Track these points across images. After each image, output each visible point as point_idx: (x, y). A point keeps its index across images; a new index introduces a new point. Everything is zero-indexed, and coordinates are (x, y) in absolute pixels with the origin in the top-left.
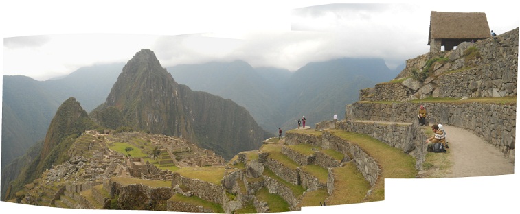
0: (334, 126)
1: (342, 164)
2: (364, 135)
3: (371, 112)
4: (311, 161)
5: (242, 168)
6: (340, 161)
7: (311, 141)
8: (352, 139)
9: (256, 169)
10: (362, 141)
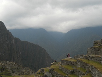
0: (82, 57)
1: (86, 74)
2: (96, 62)
3: (99, 51)
4: (72, 72)
5: (42, 75)
6: (85, 73)
7: (72, 64)
8: (90, 63)
9: (48, 76)
10: (95, 64)
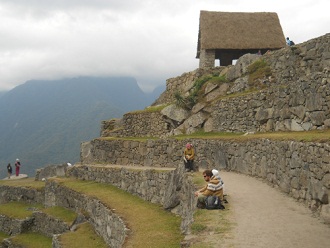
0: (63, 174)
1: (74, 227)
2: (108, 185)
3: (117, 152)
4: (27, 227)
6: (71, 223)
7: (27, 197)
8: (89, 190)
10: (103, 193)
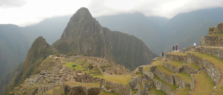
0: (194, 50)
1: (199, 72)
2: (212, 55)
3: (215, 41)
4: (181, 70)
5: (141, 75)
6: (198, 70)
7: (180, 59)
8: (205, 57)
9: (149, 76)
10: (210, 59)
